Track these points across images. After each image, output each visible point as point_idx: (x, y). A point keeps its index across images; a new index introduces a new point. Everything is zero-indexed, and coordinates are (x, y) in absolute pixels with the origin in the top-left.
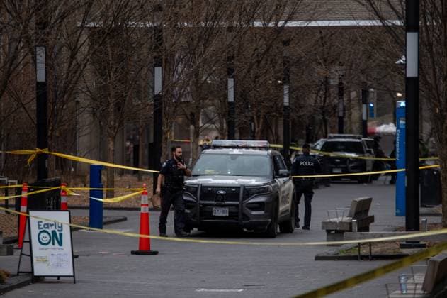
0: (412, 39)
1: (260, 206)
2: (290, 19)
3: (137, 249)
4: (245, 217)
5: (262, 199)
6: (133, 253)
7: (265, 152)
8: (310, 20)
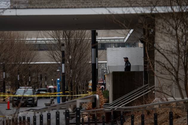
0: (63, 65)
1: (31, 100)
2: (31, 62)
3: (7, 109)
4: (28, 103)
5: (31, 99)
6: (6, 109)
7: (31, 89)
8: (36, 62)
